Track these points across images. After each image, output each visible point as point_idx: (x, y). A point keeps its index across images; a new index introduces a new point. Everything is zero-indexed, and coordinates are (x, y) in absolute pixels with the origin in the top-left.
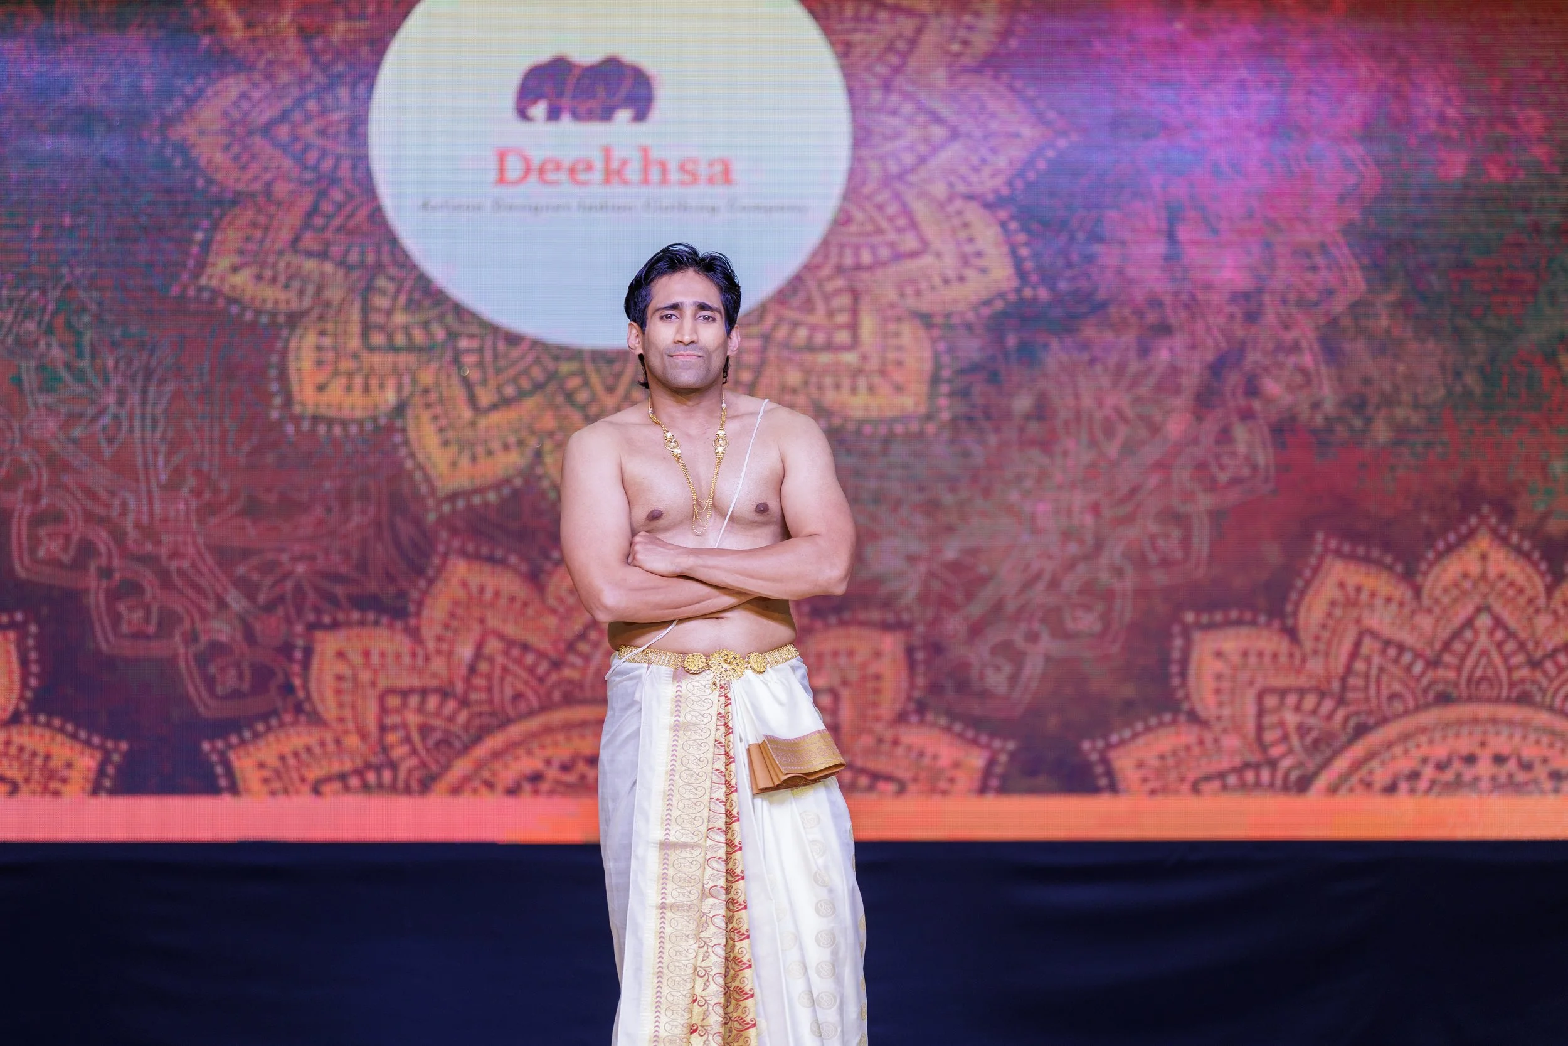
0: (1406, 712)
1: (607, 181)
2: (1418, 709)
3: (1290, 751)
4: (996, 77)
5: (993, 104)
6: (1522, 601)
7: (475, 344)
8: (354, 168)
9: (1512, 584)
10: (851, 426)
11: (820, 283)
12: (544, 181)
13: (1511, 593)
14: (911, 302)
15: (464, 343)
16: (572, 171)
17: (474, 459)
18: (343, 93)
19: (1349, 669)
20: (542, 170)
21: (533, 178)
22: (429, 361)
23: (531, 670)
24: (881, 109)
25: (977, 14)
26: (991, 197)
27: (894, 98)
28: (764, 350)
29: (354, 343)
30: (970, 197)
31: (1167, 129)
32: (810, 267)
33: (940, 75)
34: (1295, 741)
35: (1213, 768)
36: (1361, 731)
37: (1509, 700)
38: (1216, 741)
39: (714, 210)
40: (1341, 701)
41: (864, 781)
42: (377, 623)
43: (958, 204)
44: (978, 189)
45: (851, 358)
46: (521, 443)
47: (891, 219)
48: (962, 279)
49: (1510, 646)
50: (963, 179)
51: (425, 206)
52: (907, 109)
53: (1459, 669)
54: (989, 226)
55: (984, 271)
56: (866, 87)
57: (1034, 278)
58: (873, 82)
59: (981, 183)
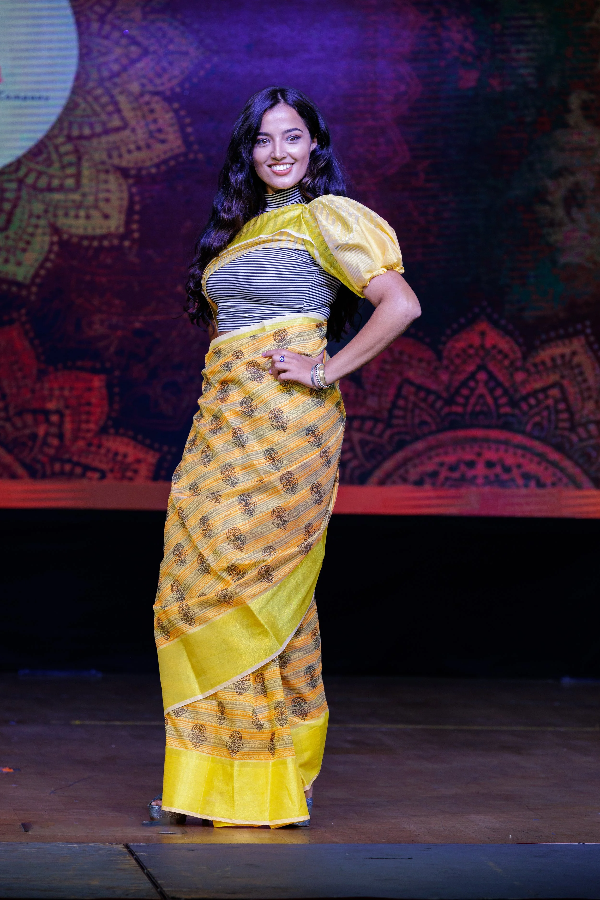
0: (431, 433)
2: (439, 431)
3: (355, 457)
4: (173, 17)
5: (171, 33)
6: (506, 363)
9: (500, 352)
10: (75, 240)
11: (56, 147)
13: (499, 357)
14: (116, 161)
19: (394, 405)
24: (99, 34)
26: (168, 93)
27: (107, 28)
28: (19, 190)
30: (156, 93)
31: (285, 53)
32: (49, 136)
33: (137, 15)
34: (358, 450)
36: (402, 444)
37: (497, 427)
40: (389, 425)
41: (78, 470)
43: (147, 97)
44: (161, 88)
45: (76, 197)
47: (103, 106)
48: (148, 146)
49: (499, 392)
50: (151, 81)
52: (116, 35)
53: (465, 405)
54: (167, 112)
55: (163, 141)
56: (89, 20)
57: (195, 147)
58: (94, 17)
59: (163, 84)
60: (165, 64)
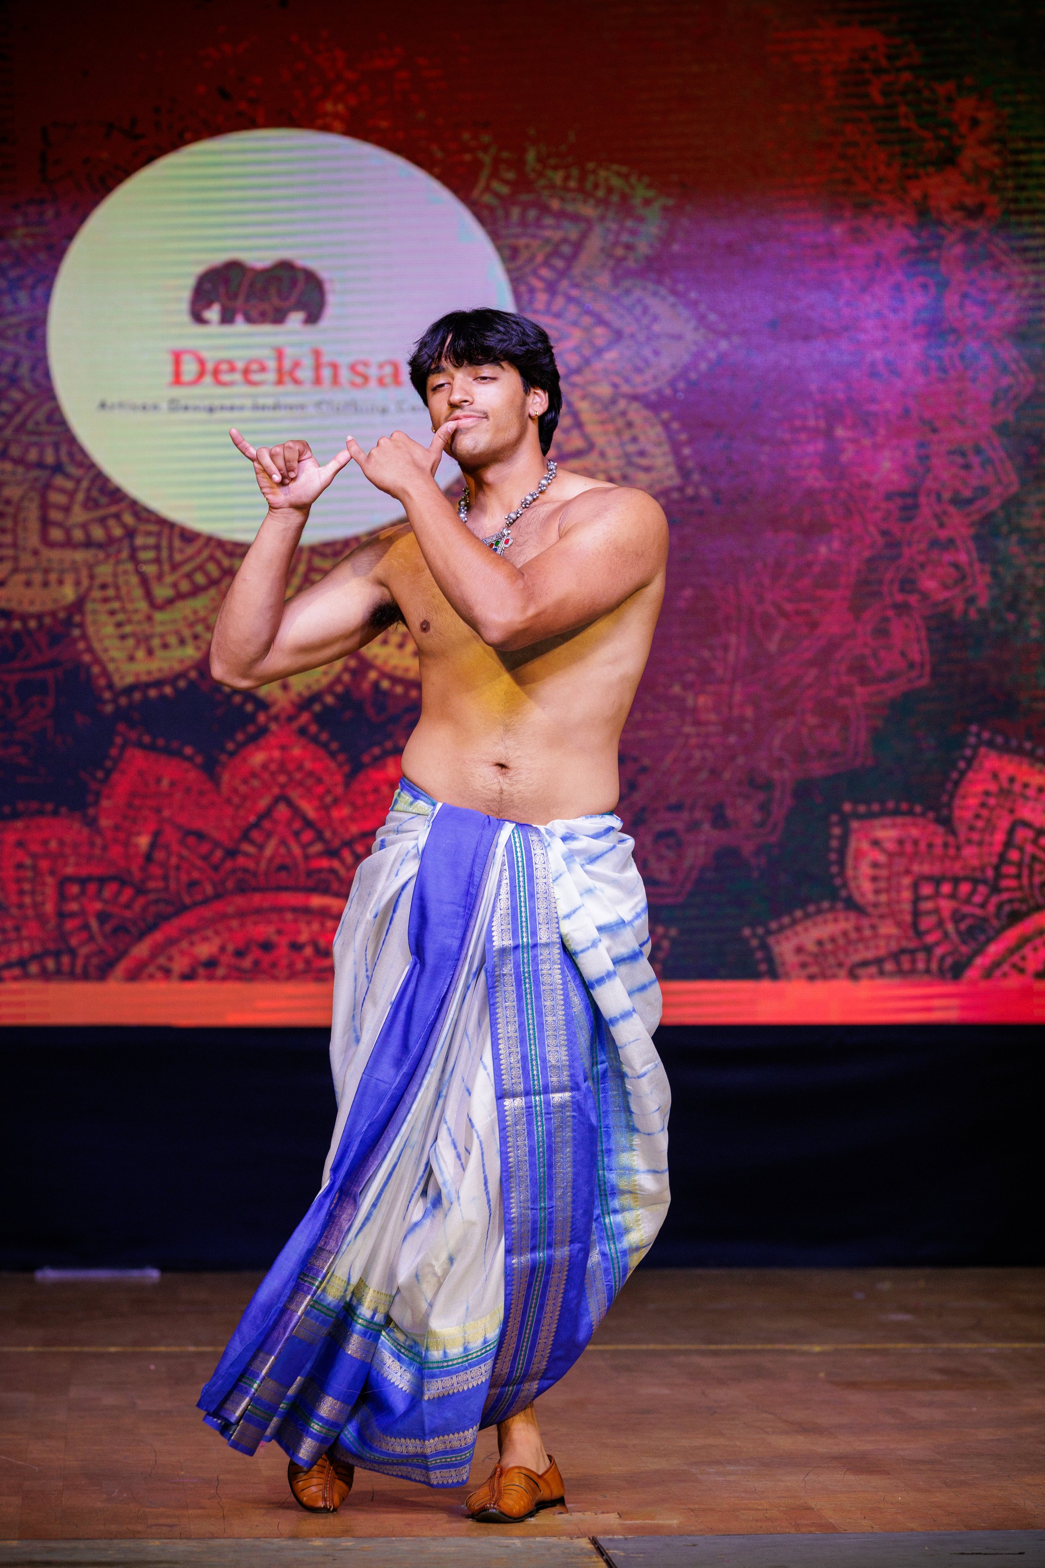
1: (280, 382)
3: (946, 937)
4: (659, 282)
5: (657, 306)
7: (151, 541)
8: (33, 369)
12: (219, 382)
15: (139, 541)
16: (246, 372)
17: (150, 652)
18: (23, 297)
19: (1003, 859)
20: (216, 373)
21: (208, 379)
22: (108, 556)
23: (205, 858)
25: (641, 219)
26: (653, 397)
27: (559, 303)
29: (33, 540)
30: (635, 398)
31: (827, 333)
33: (604, 279)
34: (950, 928)
35: (870, 955)
36: (1015, 917)
38: (873, 927)
39: (384, 411)
40: (996, 889)
42: (55, 813)
43: (622, 404)
44: (642, 390)
46: (196, 637)
50: (627, 380)
51: (103, 406)
52: (573, 311)
54: (653, 426)
55: (647, 469)
56: (532, 291)
57: (696, 477)
58: (538, 284)
59: (645, 384)
60: (647, 352)
